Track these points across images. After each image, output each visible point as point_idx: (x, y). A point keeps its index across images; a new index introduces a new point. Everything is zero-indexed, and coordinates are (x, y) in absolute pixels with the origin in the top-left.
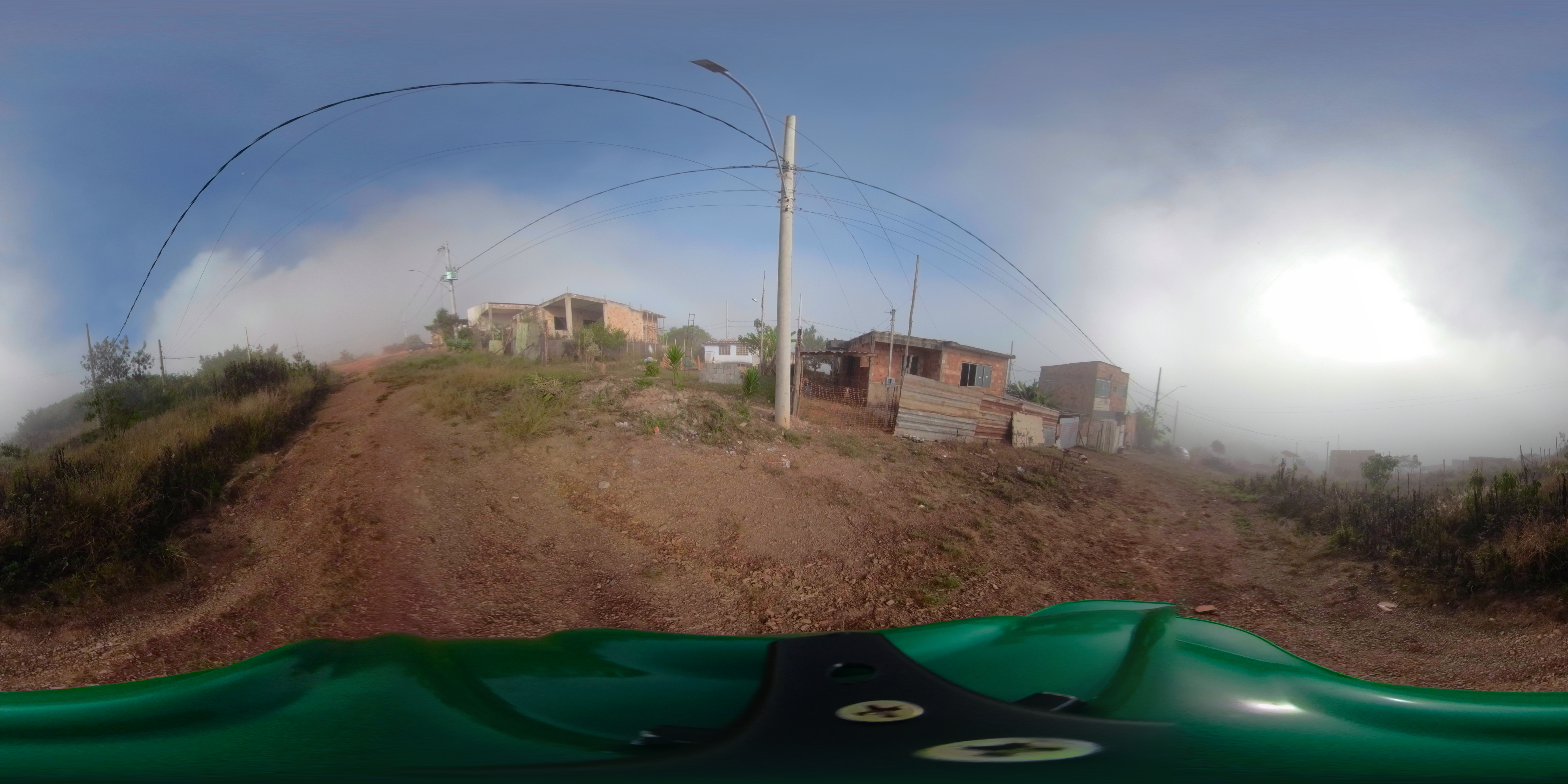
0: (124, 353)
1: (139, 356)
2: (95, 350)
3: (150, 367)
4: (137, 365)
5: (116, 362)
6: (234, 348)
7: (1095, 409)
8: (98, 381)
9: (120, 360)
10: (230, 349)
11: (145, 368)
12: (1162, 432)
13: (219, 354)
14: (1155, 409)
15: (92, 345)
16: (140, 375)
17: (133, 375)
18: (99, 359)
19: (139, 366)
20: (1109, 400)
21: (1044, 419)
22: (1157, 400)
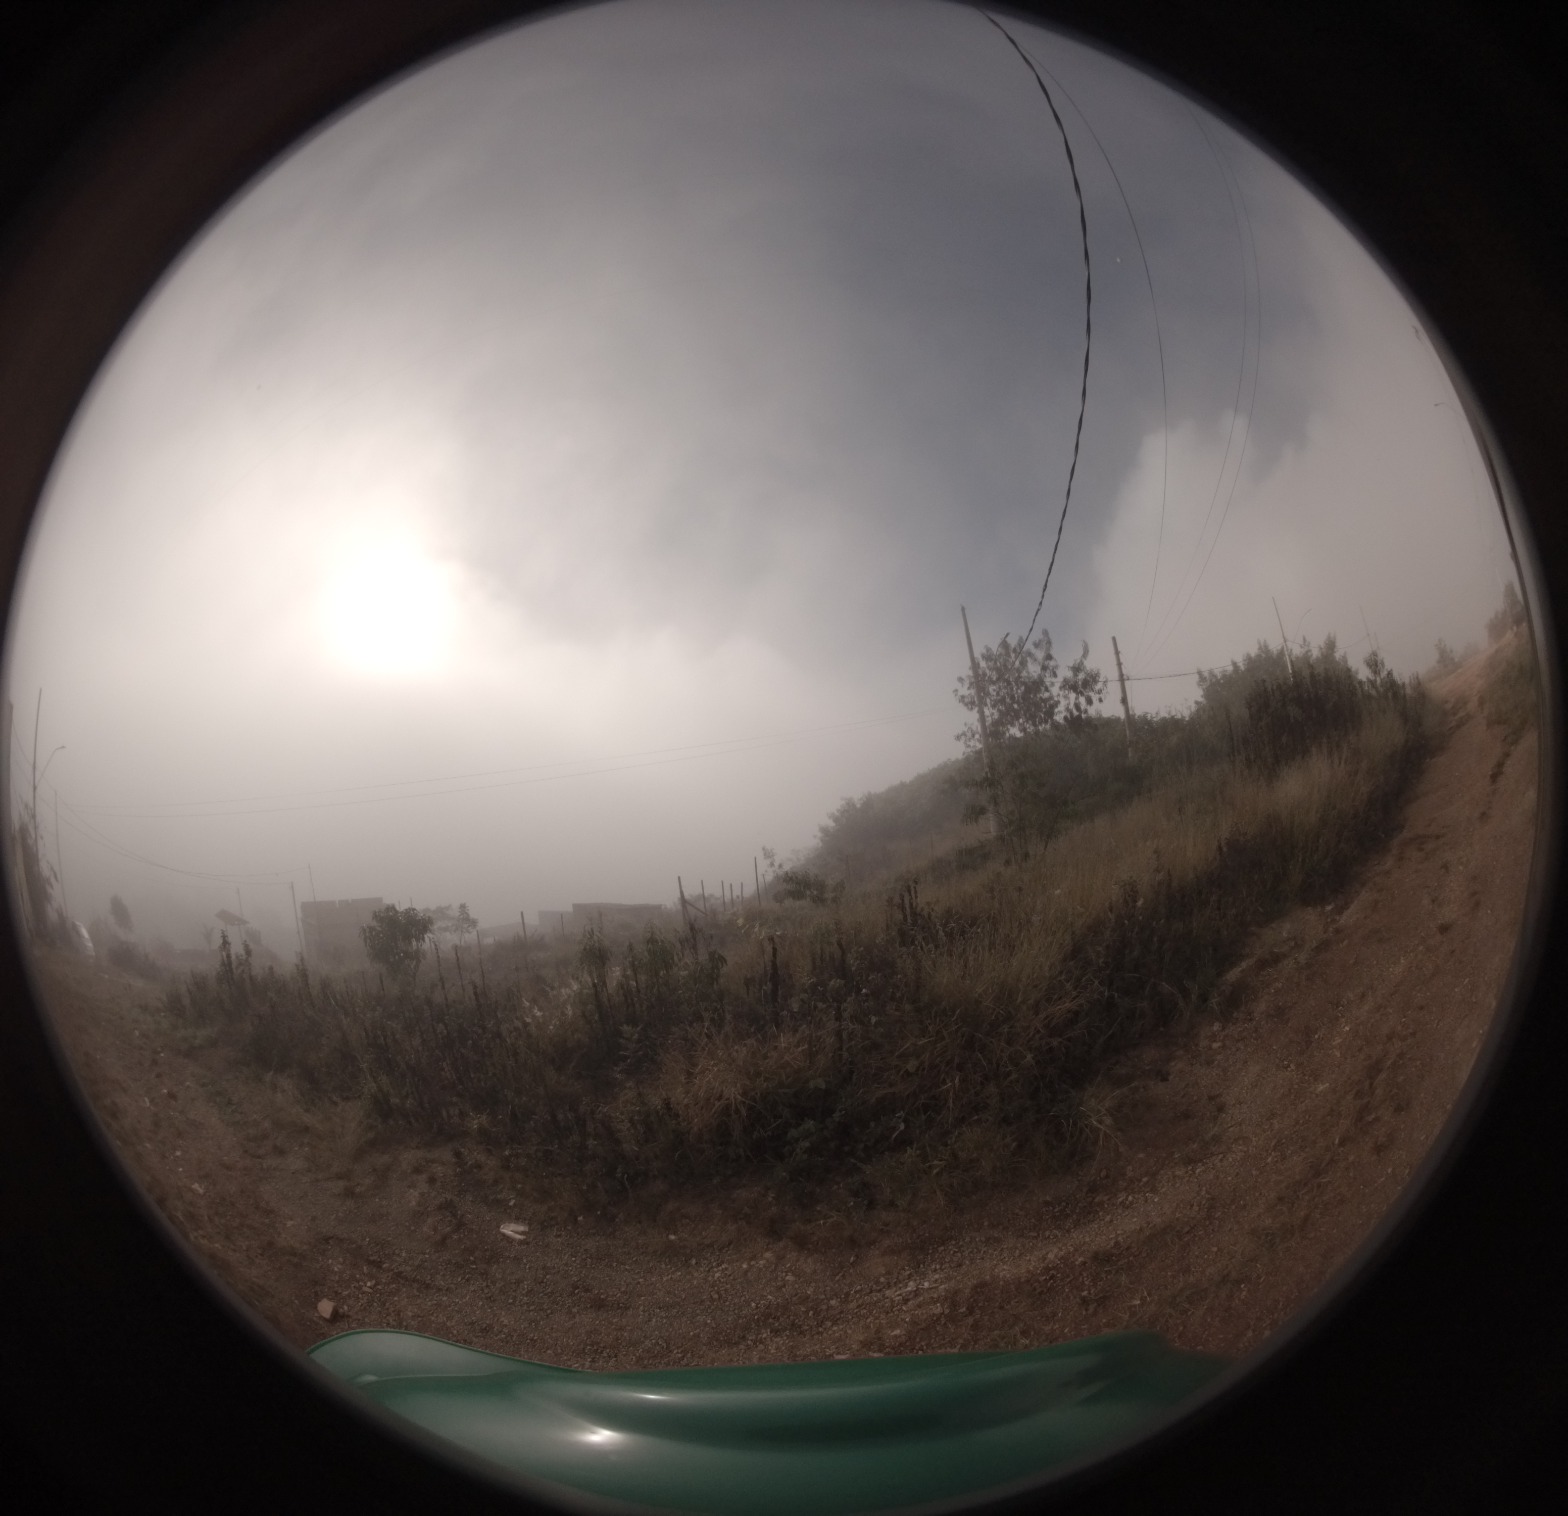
0: (1044, 668)
1: (1076, 675)
2: (983, 664)
3: (1101, 700)
4: (1073, 696)
5: (1028, 690)
6: (1260, 648)
8: (993, 733)
9: (1037, 685)
10: (1254, 651)
11: (1090, 701)
13: (1234, 664)
15: (977, 654)
16: (1079, 717)
17: (1065, 718)
18: (994, 683)
19: (1077, 698)
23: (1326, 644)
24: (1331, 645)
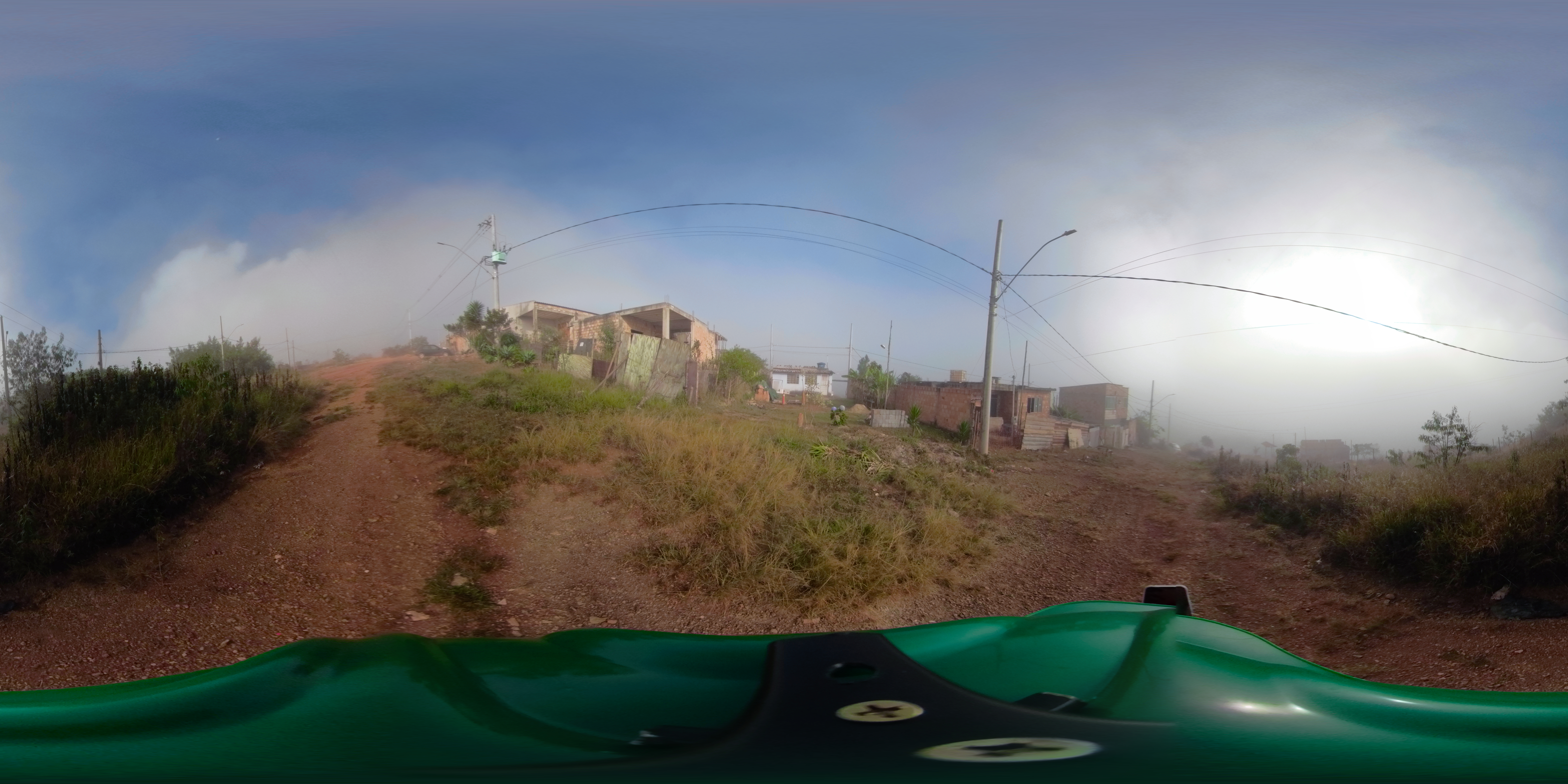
7: (1106, 418)
12: (1157, 432)
14: (1150, 414)
20: (1115, 411)
21: (1082, 430)
22: (1152, 407)
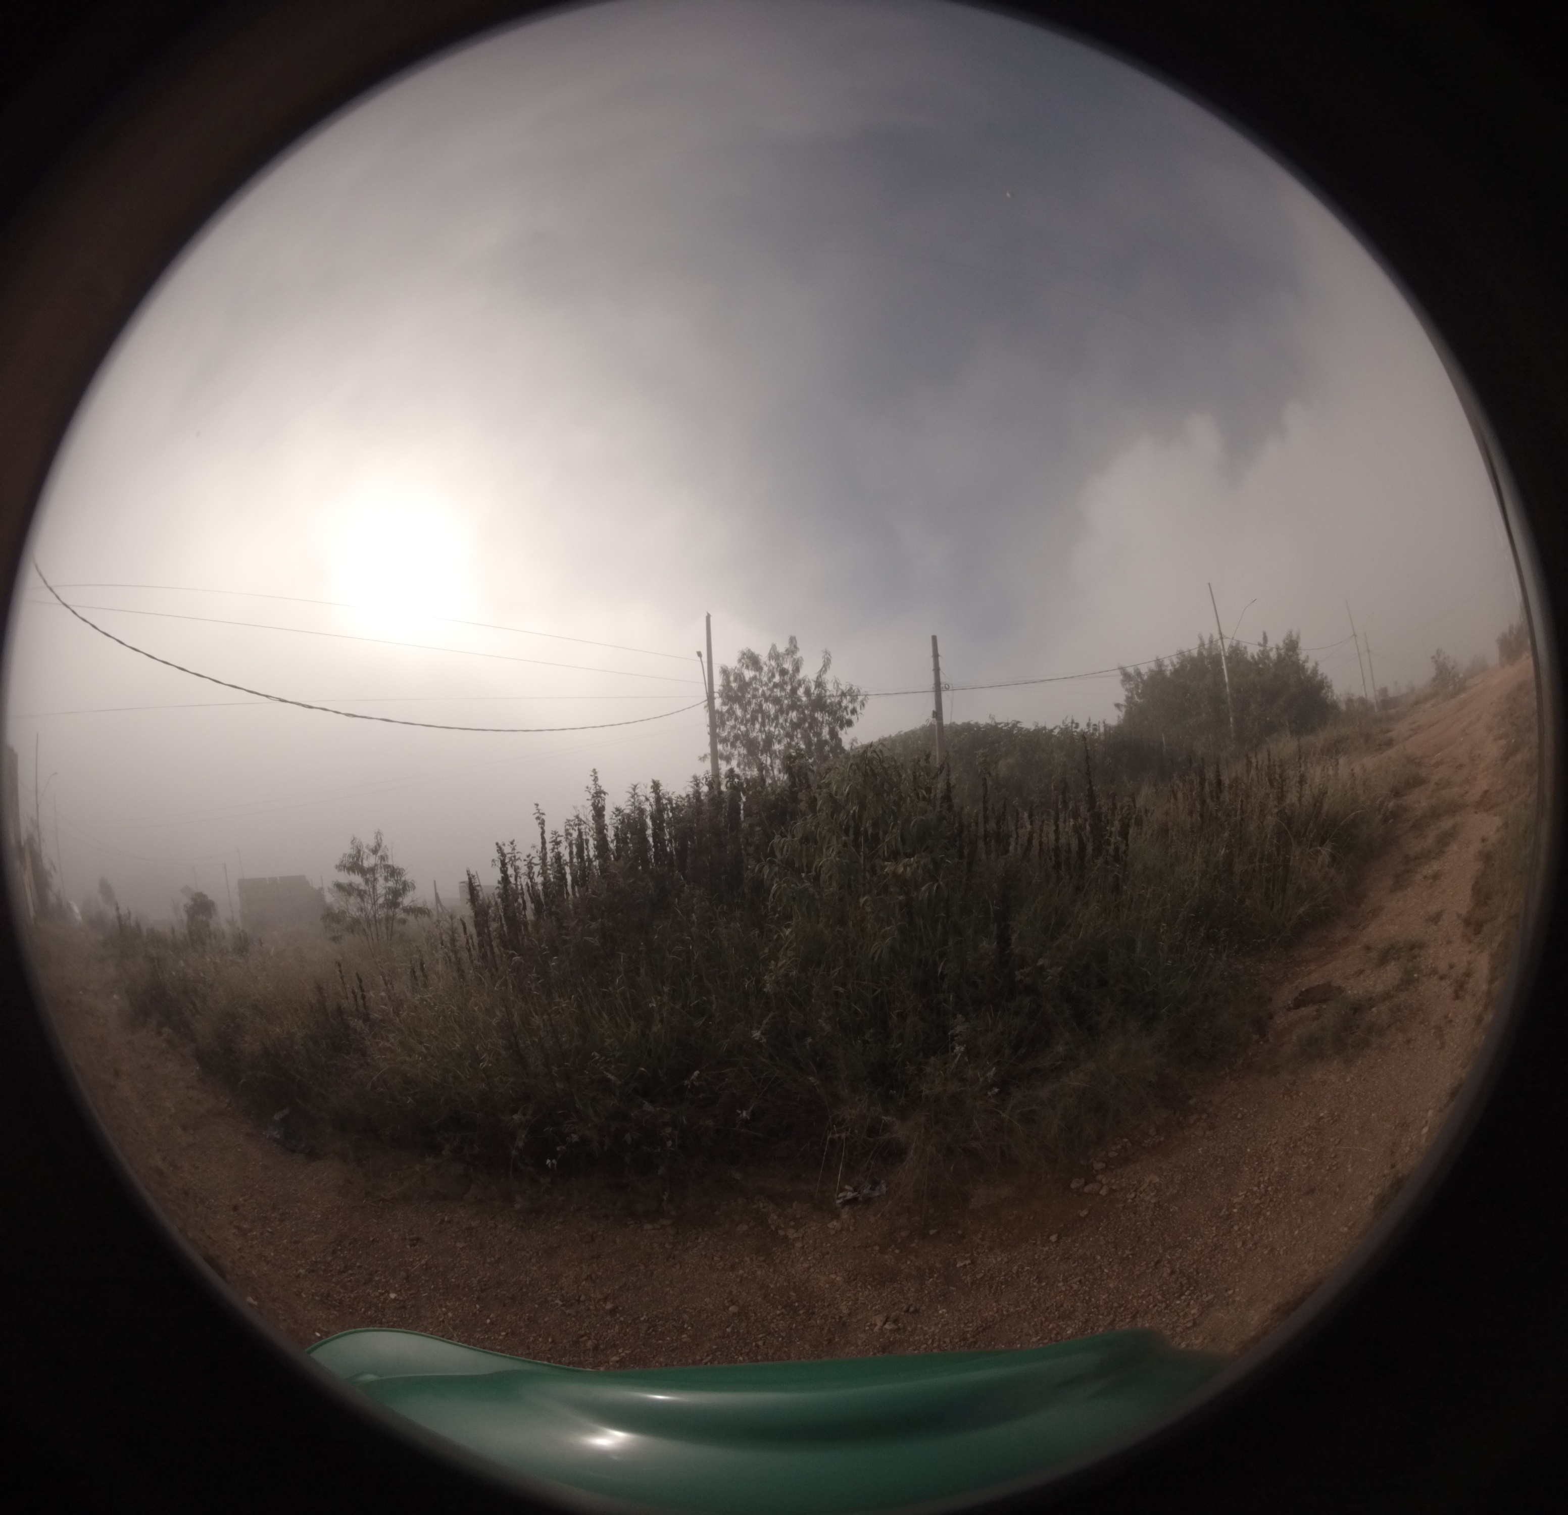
6: (1202, 645)
23: (1287, 644)
24: (1292, 645)
